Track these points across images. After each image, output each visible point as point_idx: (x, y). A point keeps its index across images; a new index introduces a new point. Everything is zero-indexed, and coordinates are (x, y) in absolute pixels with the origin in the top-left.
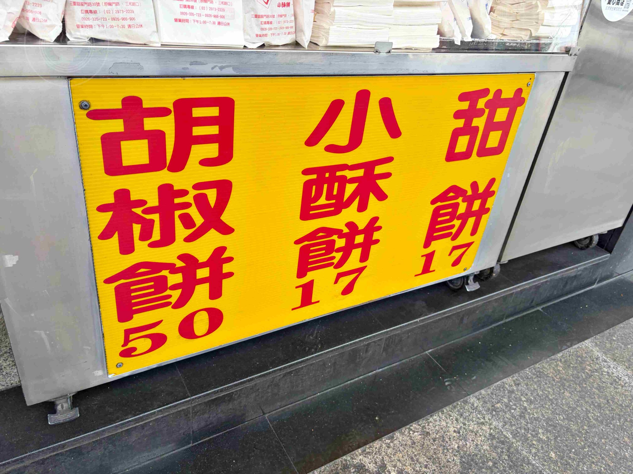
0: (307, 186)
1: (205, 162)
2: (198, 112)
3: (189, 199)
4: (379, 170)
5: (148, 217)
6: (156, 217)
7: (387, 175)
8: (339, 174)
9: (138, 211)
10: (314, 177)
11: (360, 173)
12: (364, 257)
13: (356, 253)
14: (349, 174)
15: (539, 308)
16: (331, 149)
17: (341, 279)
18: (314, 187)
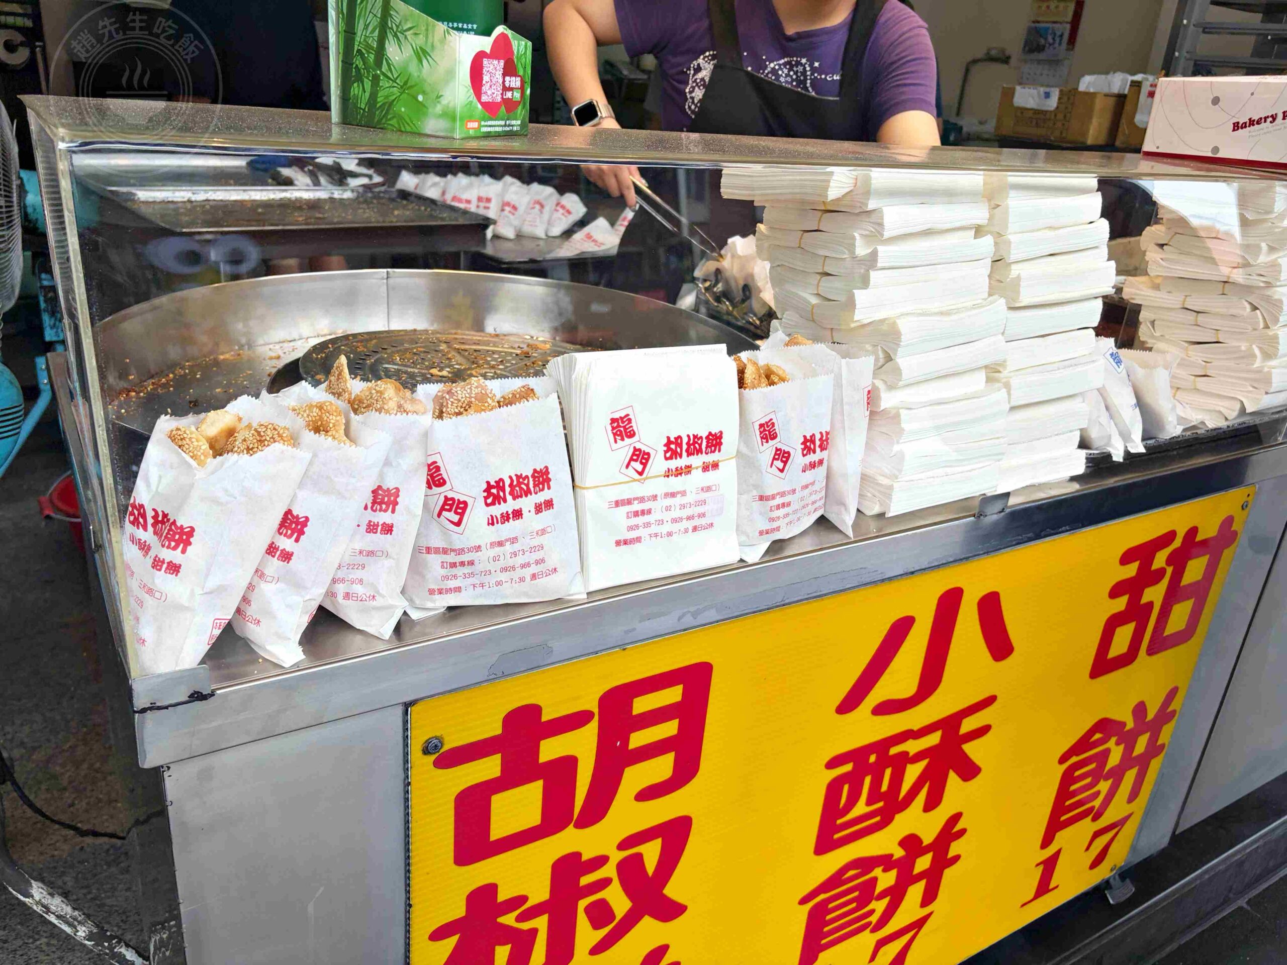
0: (833, 789)
1: (647, 794)
2: (642, 705)
3: (609, 870)
4: (968, 725)
5: (525, 926)
6: (541, 923)
7: (983, 731)
8: (893, 751)
9: (509, 919)
10: (848, 767)
11: (934, 739)
12: (929, 897)
13: (916, 891)
14: (912, 747)
15: (1242, 902)
16: (886, 708)
17: (883, 950)
18: (846, 787)
